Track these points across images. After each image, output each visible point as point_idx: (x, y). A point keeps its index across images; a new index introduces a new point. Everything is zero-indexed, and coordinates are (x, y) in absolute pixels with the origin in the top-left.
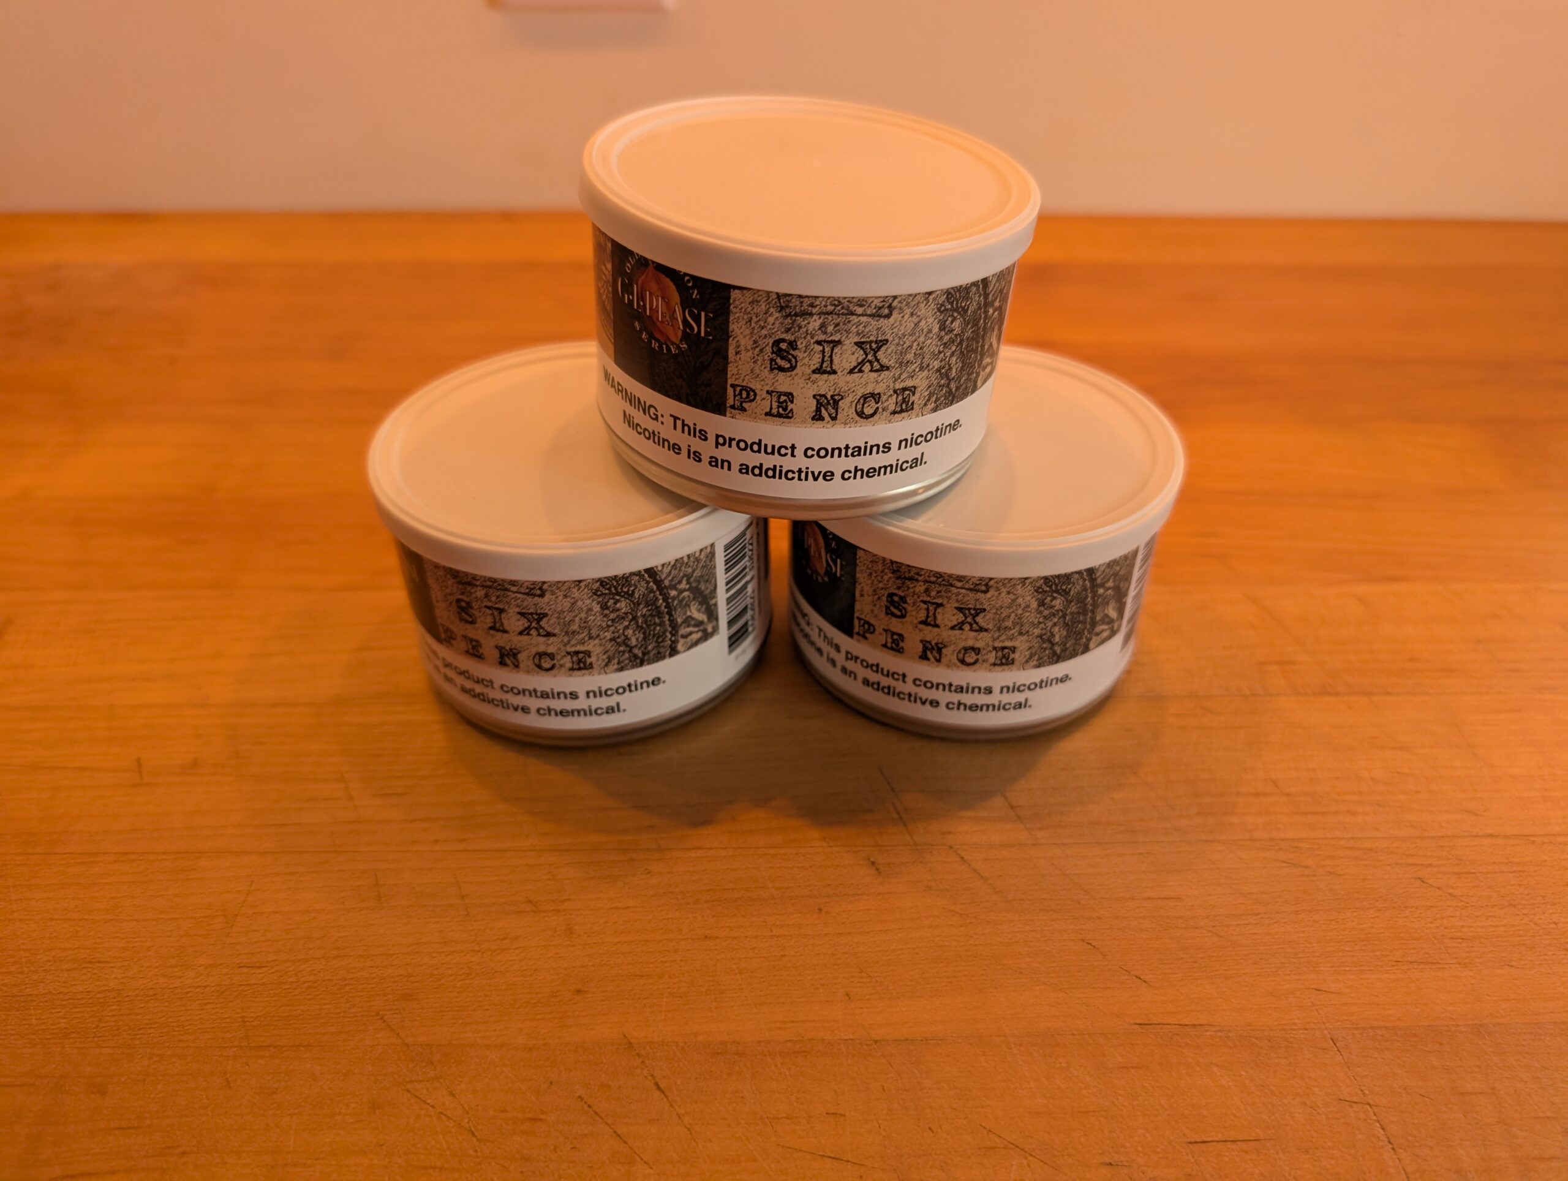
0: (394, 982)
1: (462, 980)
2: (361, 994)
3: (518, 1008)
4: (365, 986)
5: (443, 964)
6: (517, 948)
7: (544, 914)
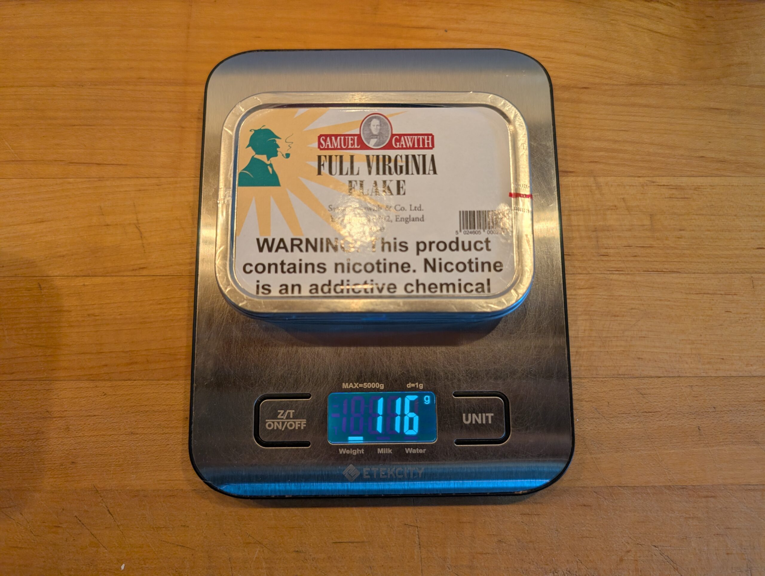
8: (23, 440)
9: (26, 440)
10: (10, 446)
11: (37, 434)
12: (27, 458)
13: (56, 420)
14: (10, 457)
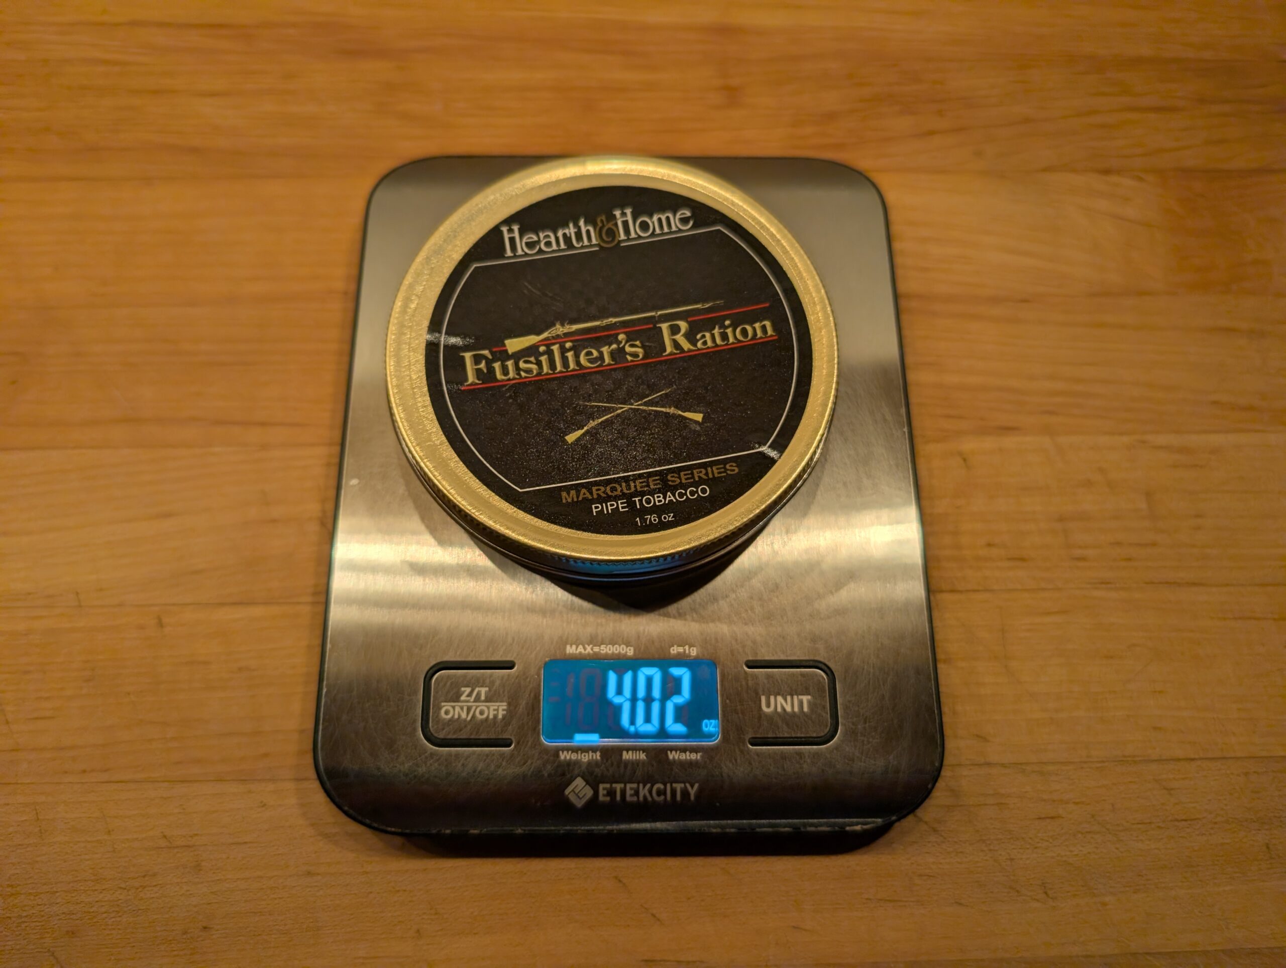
0: (60, 919)
1: (113, 918)
2: (35, 931)
3: (158, 945)
4: (38, 924)
5: (97, 902)
6: (155, 886)
7: (176, 850)
8: (121, 888)
9: (125, 889)
10: (97, 899)
11: (144, 876)
12: (125, 920)
13: (178, 852)
14: (95, 920)
